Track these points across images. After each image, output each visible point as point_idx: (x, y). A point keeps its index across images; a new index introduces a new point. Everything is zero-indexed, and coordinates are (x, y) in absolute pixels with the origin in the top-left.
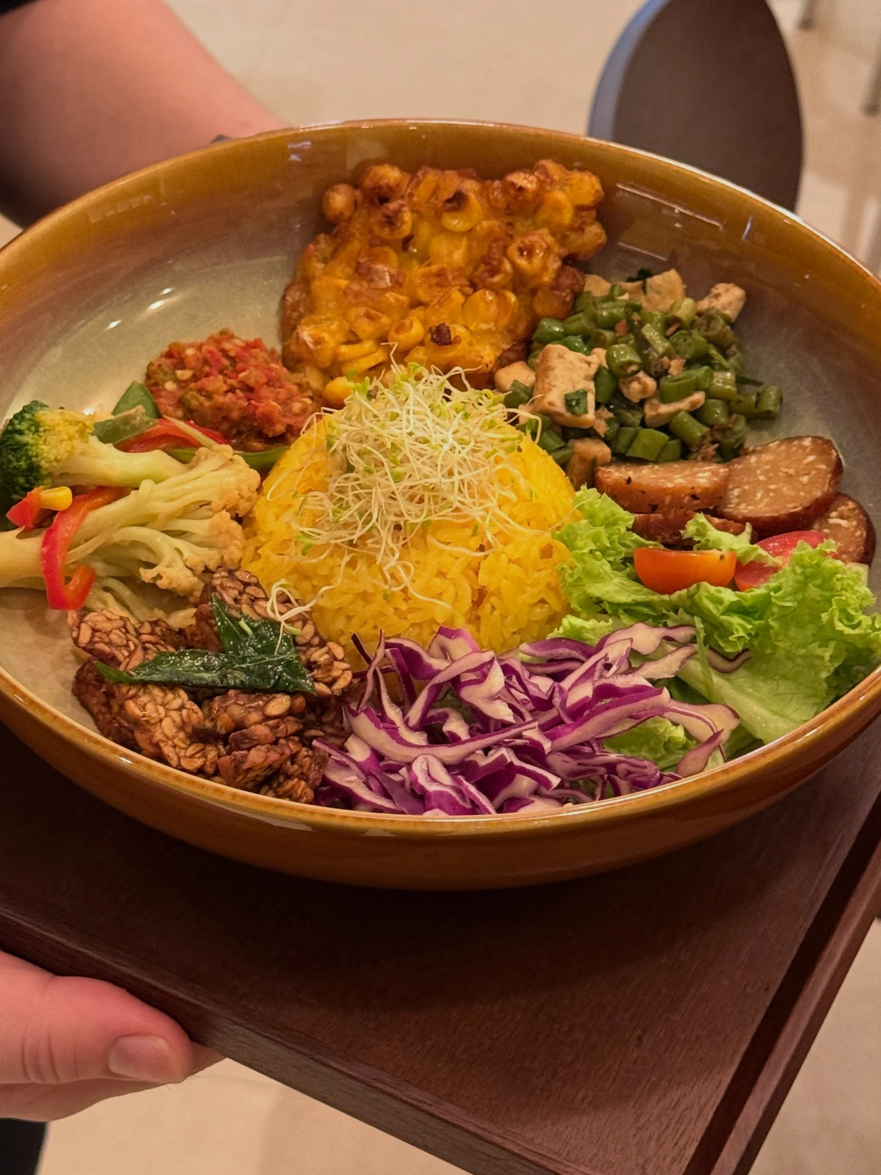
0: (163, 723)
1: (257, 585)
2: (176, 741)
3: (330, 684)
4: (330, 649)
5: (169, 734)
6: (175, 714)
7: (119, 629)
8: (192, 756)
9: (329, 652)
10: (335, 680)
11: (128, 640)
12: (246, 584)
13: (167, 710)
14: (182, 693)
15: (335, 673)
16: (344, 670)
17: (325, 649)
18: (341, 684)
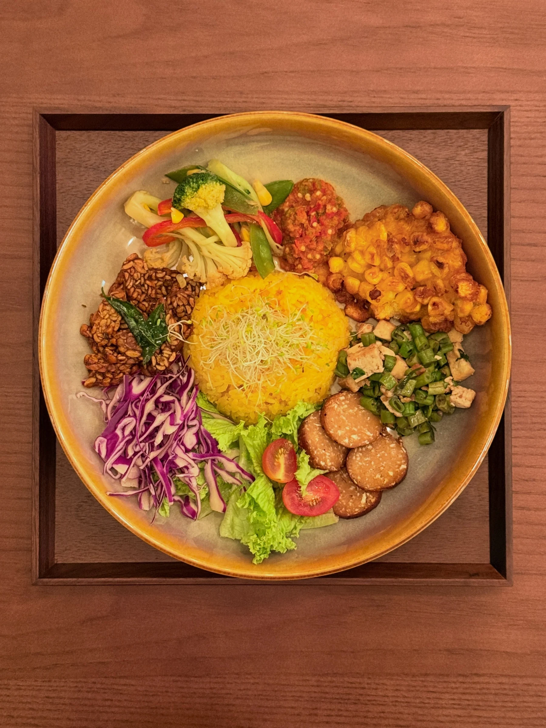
0: (103, 320)
1: (192, 308)
2: (100, 328)
3: (158, 364)
4: (171, 355)
5: (101, 324)
6: (109, 321)
7: (141, 274)
8: (98, 337)
9: (170, 355)
10: (159, 364)
11: (140, 279)
12: (189, 304)
13: (109, 318)
14: (120, 318)
15: (161, 364)
16: (165, 365)
17: (170, 353)
18: (159, 367)
